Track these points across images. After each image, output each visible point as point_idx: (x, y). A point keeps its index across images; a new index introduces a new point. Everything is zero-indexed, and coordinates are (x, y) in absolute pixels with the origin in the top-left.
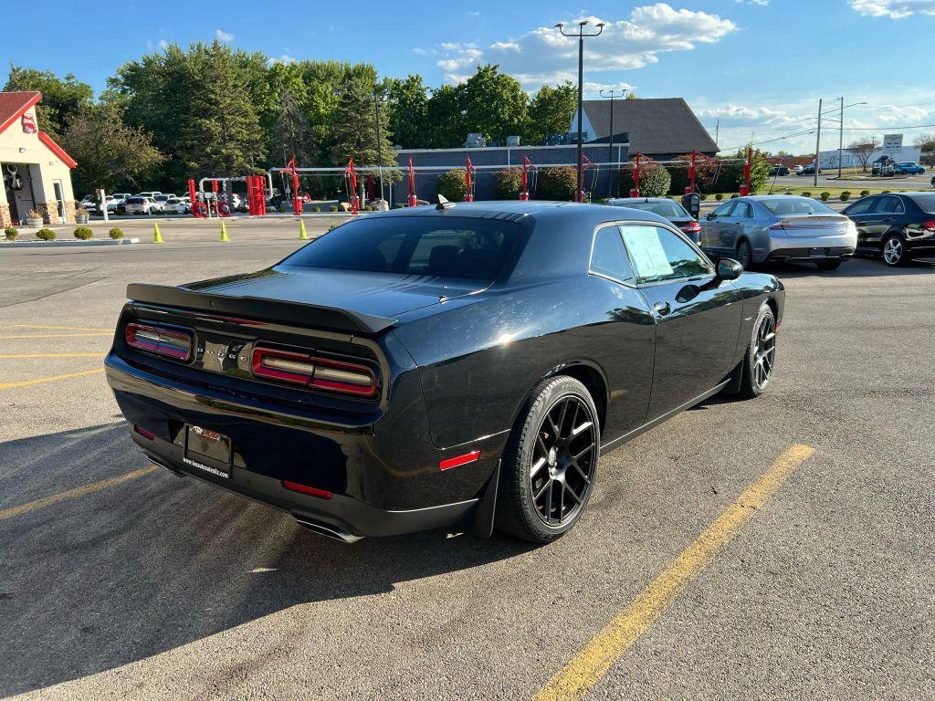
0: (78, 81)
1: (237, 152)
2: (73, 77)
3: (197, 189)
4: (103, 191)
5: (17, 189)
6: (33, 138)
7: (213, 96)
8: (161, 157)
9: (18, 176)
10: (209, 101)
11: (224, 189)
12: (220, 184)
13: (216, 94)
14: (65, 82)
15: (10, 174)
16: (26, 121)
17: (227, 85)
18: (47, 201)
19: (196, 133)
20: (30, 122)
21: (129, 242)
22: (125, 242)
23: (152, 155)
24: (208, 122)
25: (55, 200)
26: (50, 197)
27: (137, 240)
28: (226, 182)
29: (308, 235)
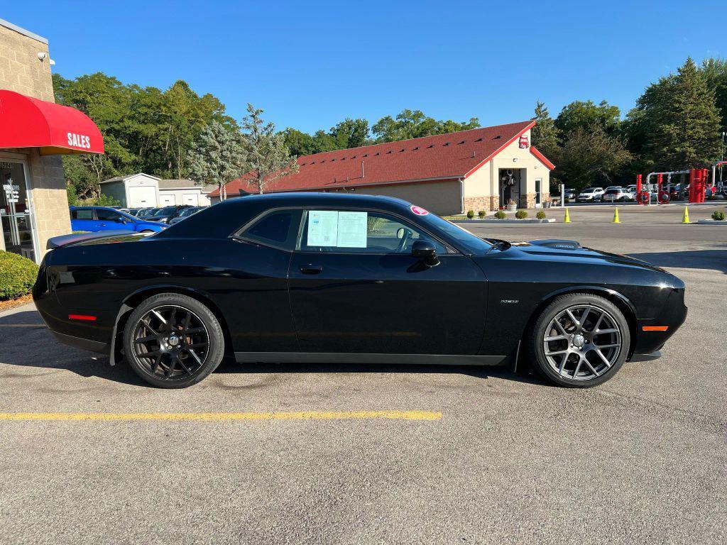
0: (611, 104)
1: (691, 150)
2: (605, 103)
3: (644, 181)
4: (563, 186)
5: (511, 185)
6: (526, 151)
7: (677, 105)
8: (631, 158)
9: (513, 177)
10: (675, 109)
11: (669, 181)
12: (665, 177)
13: (680, 103)
14: (598, 106)
15: (508, 176)
16: (522, 140)
17: (692, 94)
18: (528, 193)
19: (657, 137)
20: (525, 141)
21: (547, 222)
22: (543, 222)
23: (624, 156)
24: (667, 126)
25: (534, 192)
26: (530, 190)
27: (554, 220)
28: (672, 175)
29: (690, 220)
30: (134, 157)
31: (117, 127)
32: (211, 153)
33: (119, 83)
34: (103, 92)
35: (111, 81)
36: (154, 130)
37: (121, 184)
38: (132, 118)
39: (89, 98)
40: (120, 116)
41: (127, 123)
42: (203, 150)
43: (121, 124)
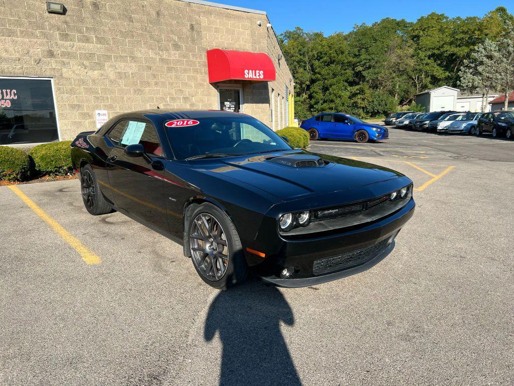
30: (447, 74)
31: (436, 52)
32: (478, 68)
33: (447, 18)
34: (433, 27)
35: (440, 17)
36: (466, 51)
37: (428, 94)
38: (451, 43)
39: (421, 33)
40: (442, 43)
41: (446, 47)
42: (473, 65)
43: (441, 49)
